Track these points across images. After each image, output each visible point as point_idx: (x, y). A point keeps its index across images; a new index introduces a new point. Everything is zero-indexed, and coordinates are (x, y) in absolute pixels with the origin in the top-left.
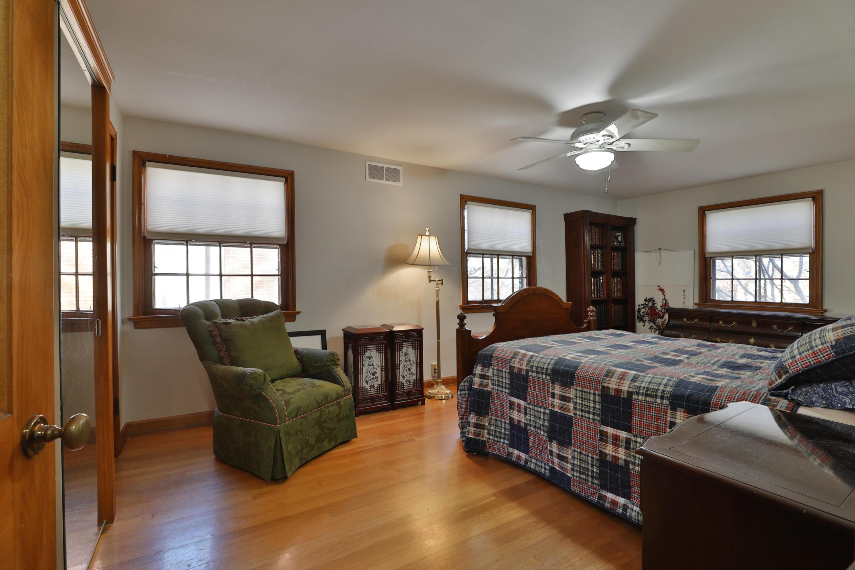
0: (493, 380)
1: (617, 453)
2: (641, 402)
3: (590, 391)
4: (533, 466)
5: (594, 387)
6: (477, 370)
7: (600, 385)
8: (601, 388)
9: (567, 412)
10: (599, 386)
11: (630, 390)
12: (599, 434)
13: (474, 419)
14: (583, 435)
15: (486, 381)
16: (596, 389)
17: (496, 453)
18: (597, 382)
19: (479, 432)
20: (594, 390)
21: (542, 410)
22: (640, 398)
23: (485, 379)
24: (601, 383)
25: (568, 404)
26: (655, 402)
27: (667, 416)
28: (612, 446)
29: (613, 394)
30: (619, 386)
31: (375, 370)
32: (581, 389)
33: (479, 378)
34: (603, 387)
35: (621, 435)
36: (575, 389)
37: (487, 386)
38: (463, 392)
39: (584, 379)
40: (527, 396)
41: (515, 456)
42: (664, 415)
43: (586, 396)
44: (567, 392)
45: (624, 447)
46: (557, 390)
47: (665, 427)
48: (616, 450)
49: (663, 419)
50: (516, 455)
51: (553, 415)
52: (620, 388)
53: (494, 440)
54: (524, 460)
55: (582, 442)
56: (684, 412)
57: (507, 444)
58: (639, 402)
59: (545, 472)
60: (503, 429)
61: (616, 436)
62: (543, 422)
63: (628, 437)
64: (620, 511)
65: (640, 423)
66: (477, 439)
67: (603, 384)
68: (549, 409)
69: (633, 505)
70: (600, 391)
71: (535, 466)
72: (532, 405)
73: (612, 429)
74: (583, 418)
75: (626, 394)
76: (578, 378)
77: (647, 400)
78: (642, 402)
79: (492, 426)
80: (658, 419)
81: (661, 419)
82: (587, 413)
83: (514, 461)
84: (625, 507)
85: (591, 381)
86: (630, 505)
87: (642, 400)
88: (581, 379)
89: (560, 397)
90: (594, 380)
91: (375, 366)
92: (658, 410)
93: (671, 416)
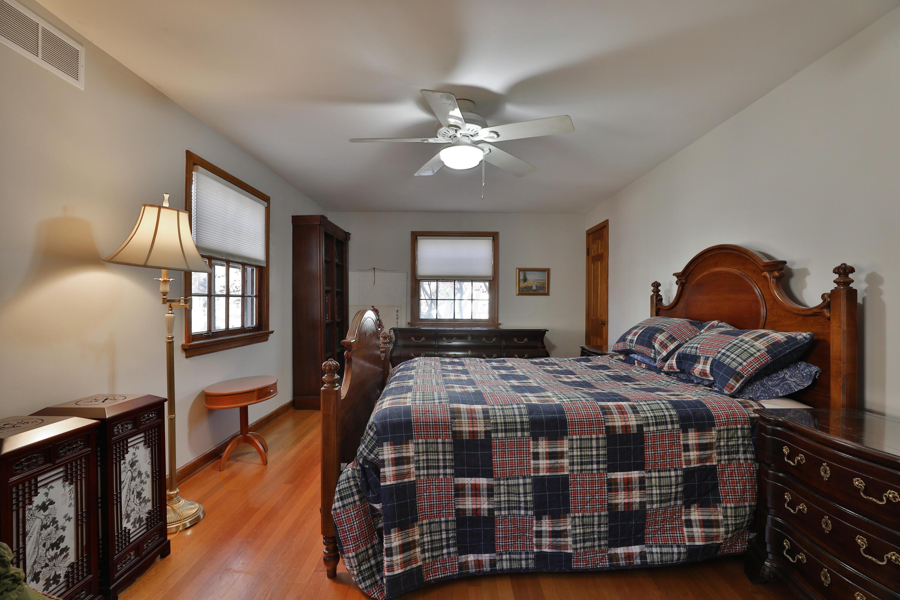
0: (419, 460)
1: (631, 498)
2: (653, 433)
3: (591, 436)
4: (506, 565)
5: (596, 430)
6: (385, 453)
7: (604, 426)
8: (605, 430)
9: (561, 471)
10: (602, 427)
11: (639, 423)
12: (606, 485)
13: (397, 539)
14: (584, 494)
15: (406, 467)
16: (599, 432)
17: (440, 576)
18: (599, 424)
19: (409, 558)
20: (597, 434)
21: (521, 481)
22: (651, 428)
23: (403, 464)
24: (603, 424)
25: (560, 461)
26: (667, 429)
27: (680, 440)
28: (623, 493)
29: (621, 433)
30: (625, 421)
31: (60, 533)
32: (578, 437)
33: (393, 466)
34: (607, 428)
35: (633, 476)
36: (570, 440)
37: (408, 474)
38: (351, 500)
39: (581, 424)
40: (494, 469)
41: (471, 565)
42: (677, 440)
43: (585, 444)
44: (559, 446)
45: (638, 488)
46: (543, 447)
47: (680, 451)
48: (629, 495)
49: (677, 444)
50: (473, 562)
51: (538, 482)
52: (628, 423)
53: (433, 557)
54: (488, 563)
55: (584, 502)
56: (695, 432)
57: (454, 553)
58: (651, 433)
59: (527, 565)
60: (444, 532)
61: (628, 480)
62: (524, 497)
63: (642, 475)
64: (638, 561)
65: (654, 456)
66: (408, 570)
67: (607, 424)
68: (530, 477)
69: (650, 549)
70: (604, 433)
71: (510, 563)
72: (504, 480)
73: (622, 473)
74: (583, 472)
75: (635, 429)
76: (572, 425)
77: (659, 429)
78: (655, 433)
79: (425, 536)
80: (671, 446)
81: (674, 445)
82: (589, 464)
83: (472, 573)
84: (643, 555)
85: (591, 424)
86: (647, 550)
87: (654, 431)
88: (577, 425)
89: (548, 456)
90: (594, 422)
91: (61, 522)
92: (671, 436)
93: (684, 439)
